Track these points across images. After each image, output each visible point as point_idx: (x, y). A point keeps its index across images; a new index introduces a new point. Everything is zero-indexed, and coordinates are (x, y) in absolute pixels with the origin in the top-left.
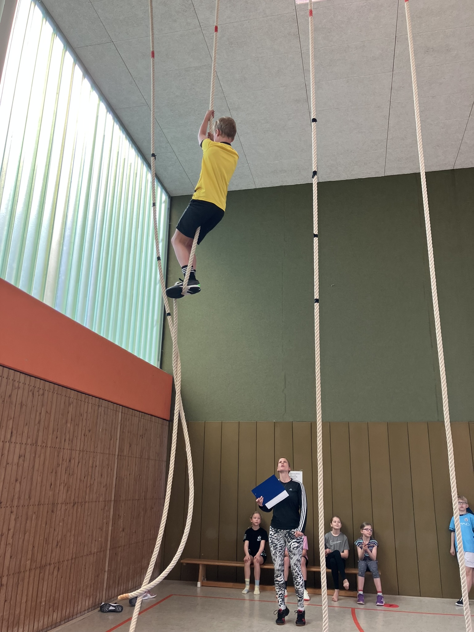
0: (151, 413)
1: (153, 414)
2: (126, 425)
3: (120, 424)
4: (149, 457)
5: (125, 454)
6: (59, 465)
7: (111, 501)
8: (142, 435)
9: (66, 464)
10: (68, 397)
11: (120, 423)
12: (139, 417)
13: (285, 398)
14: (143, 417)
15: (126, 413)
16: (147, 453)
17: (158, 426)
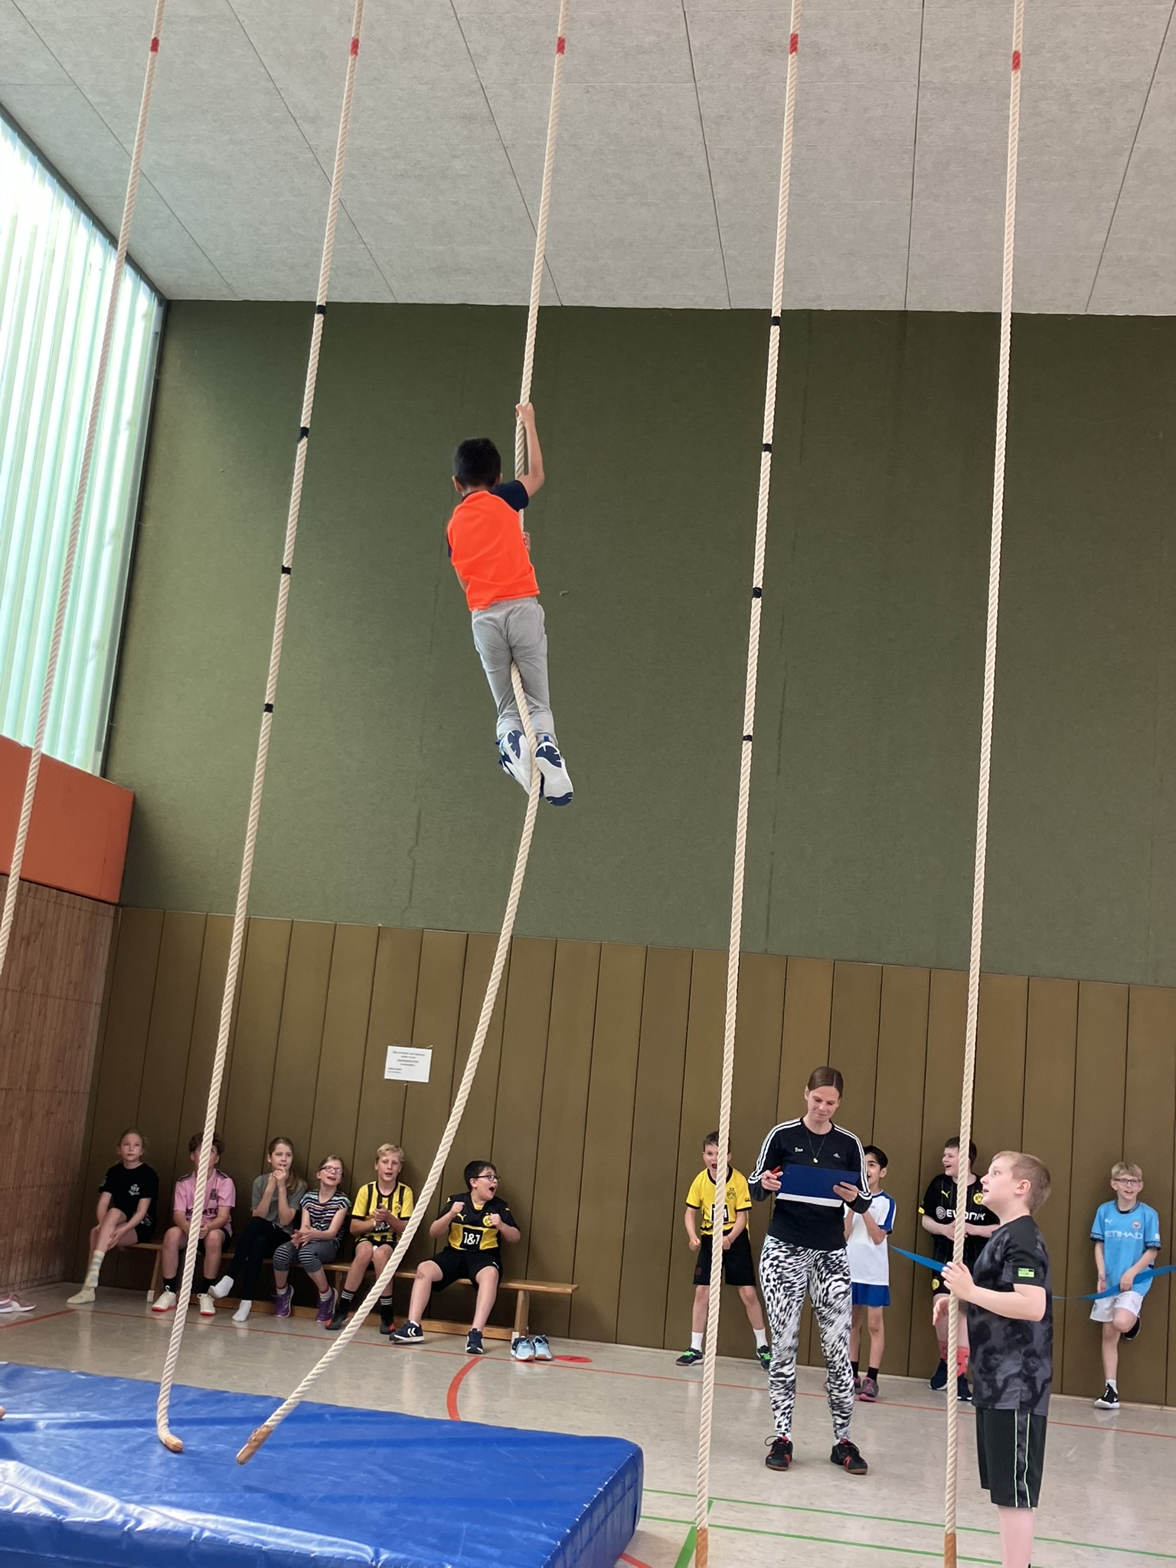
0: (62, 886)
1: (67, 887)
4: (48, 990)
13: (413, 870)
16: (40, 982)
17: (79, 917)
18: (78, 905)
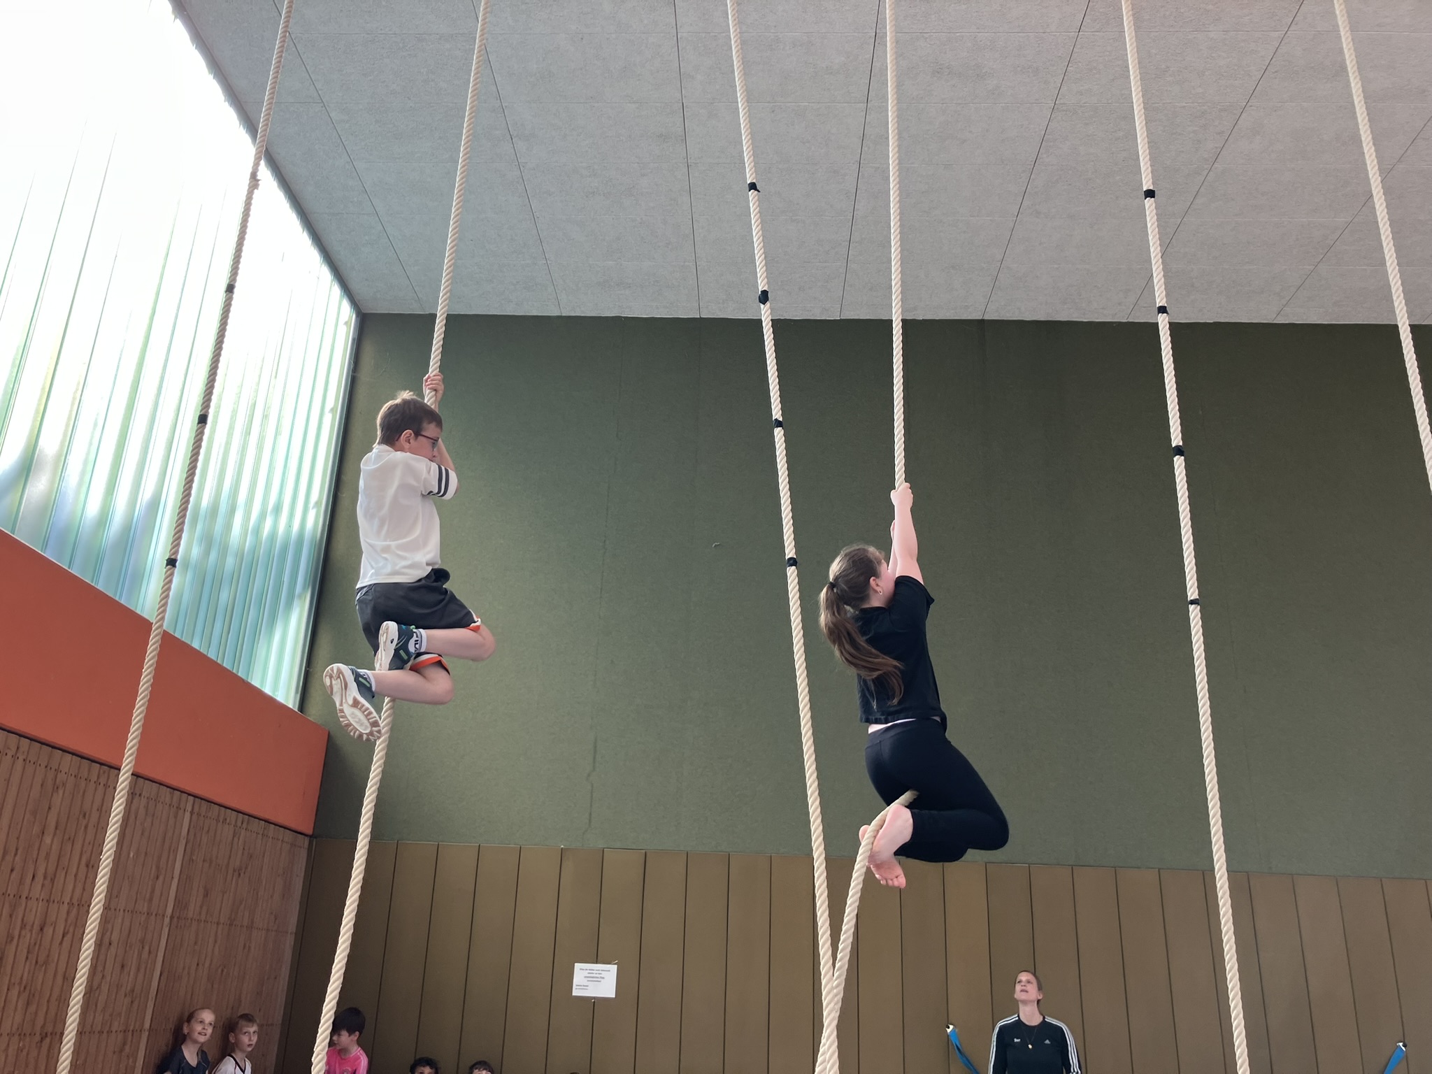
0: (267, 816)
1: (273, 819)
2: (199, 845)
3: (184, 842)
4: (252, 922)
5: (190, 915)
6: (12, 940)
7: (141, 1031)
8: (240, 869)
9: (31, 937)
10: (53, 769)
11: (184, 839)
12: (235, 826)
13: (593, 791)
14: (244, 825)
15: (203, 814)
16: (247, 914)
17: (281, 849)
18: (281, 838)
